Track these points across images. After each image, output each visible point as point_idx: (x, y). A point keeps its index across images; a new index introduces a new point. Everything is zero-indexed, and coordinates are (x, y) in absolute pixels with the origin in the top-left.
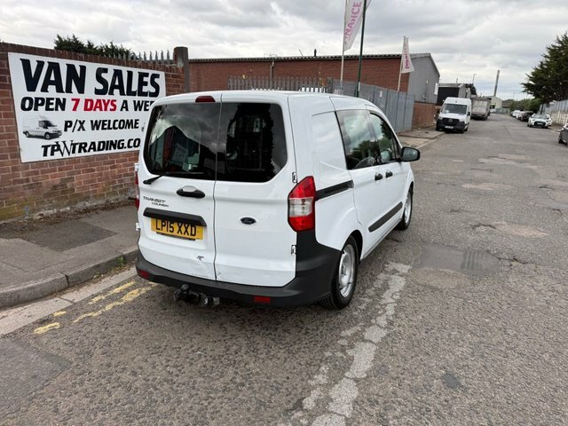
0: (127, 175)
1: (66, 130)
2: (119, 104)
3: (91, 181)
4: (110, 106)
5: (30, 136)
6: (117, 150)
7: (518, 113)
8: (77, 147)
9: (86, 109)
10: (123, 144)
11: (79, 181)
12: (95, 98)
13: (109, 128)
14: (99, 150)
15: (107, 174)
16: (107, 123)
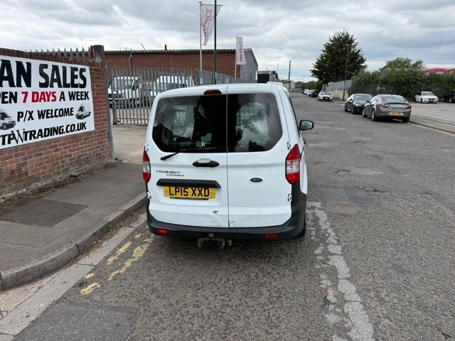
0: (67, 156)
1: (19, 120)
2: (58, 95)
3: (41, 164)
4: (51, 98)
6: (59, 136)
7: (308, 92)
8: (28, 134)
9: (33, 101)
10: (63, 130)
11: (32, 165)
12: (40, 90)
13: (52, 117)
14: (45, 136)
15: (52, 157)
16: (50, 112)
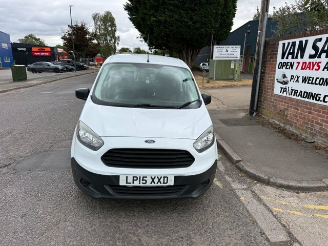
0: (317, 123)
1: (290, 81)
4: (316, 67)
5: (278, 82)
9: (302, 69)
10: (320, 98)
12: (309, 61)
13: (312, 83)
14: (303, 97)
15: (305, 115)
16: (311, 79)
